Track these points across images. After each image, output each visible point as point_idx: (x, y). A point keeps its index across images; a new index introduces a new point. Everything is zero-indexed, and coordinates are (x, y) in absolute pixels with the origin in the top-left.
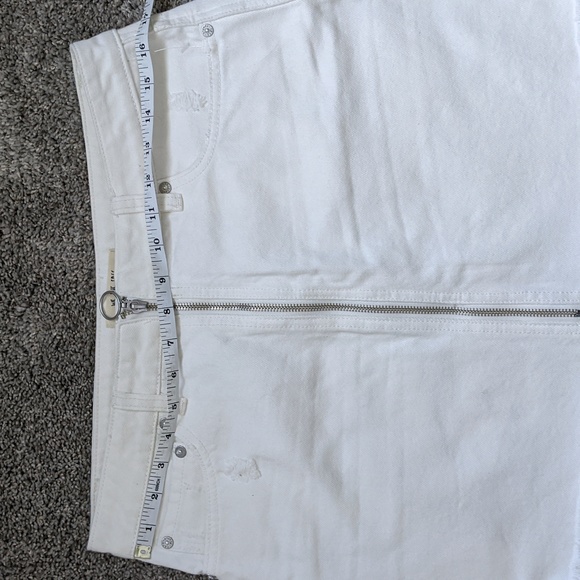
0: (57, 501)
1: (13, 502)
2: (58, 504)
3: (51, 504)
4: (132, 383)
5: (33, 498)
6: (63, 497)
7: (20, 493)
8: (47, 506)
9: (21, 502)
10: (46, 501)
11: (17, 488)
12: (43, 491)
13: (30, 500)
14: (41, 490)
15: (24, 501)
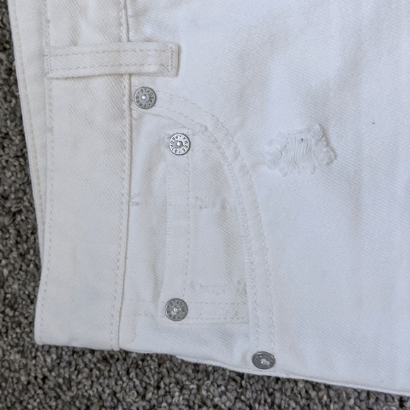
0: (158, 388)
1: (89, 399)
2: (162, 392)
3: (149, 395)
4: (75, 30)
5: (118, 389)
6: (167, 381)
7: (96, 385)
8: (144, 397)
9: (100, 398)
10: (141, 390)
11: (89, 377)
12: (132, 375)
13: (115, 393)
14: (128, 373)
15: (105, 396)
